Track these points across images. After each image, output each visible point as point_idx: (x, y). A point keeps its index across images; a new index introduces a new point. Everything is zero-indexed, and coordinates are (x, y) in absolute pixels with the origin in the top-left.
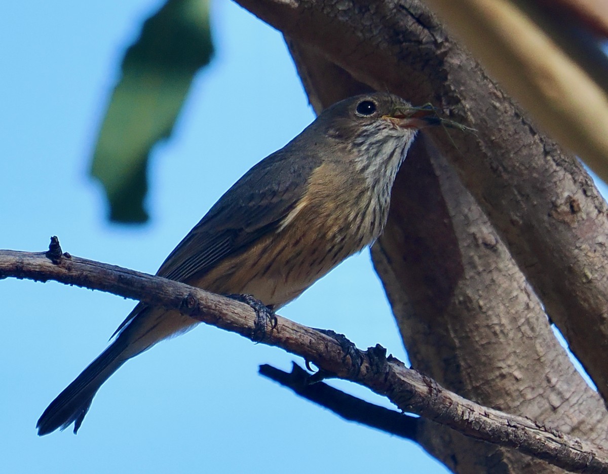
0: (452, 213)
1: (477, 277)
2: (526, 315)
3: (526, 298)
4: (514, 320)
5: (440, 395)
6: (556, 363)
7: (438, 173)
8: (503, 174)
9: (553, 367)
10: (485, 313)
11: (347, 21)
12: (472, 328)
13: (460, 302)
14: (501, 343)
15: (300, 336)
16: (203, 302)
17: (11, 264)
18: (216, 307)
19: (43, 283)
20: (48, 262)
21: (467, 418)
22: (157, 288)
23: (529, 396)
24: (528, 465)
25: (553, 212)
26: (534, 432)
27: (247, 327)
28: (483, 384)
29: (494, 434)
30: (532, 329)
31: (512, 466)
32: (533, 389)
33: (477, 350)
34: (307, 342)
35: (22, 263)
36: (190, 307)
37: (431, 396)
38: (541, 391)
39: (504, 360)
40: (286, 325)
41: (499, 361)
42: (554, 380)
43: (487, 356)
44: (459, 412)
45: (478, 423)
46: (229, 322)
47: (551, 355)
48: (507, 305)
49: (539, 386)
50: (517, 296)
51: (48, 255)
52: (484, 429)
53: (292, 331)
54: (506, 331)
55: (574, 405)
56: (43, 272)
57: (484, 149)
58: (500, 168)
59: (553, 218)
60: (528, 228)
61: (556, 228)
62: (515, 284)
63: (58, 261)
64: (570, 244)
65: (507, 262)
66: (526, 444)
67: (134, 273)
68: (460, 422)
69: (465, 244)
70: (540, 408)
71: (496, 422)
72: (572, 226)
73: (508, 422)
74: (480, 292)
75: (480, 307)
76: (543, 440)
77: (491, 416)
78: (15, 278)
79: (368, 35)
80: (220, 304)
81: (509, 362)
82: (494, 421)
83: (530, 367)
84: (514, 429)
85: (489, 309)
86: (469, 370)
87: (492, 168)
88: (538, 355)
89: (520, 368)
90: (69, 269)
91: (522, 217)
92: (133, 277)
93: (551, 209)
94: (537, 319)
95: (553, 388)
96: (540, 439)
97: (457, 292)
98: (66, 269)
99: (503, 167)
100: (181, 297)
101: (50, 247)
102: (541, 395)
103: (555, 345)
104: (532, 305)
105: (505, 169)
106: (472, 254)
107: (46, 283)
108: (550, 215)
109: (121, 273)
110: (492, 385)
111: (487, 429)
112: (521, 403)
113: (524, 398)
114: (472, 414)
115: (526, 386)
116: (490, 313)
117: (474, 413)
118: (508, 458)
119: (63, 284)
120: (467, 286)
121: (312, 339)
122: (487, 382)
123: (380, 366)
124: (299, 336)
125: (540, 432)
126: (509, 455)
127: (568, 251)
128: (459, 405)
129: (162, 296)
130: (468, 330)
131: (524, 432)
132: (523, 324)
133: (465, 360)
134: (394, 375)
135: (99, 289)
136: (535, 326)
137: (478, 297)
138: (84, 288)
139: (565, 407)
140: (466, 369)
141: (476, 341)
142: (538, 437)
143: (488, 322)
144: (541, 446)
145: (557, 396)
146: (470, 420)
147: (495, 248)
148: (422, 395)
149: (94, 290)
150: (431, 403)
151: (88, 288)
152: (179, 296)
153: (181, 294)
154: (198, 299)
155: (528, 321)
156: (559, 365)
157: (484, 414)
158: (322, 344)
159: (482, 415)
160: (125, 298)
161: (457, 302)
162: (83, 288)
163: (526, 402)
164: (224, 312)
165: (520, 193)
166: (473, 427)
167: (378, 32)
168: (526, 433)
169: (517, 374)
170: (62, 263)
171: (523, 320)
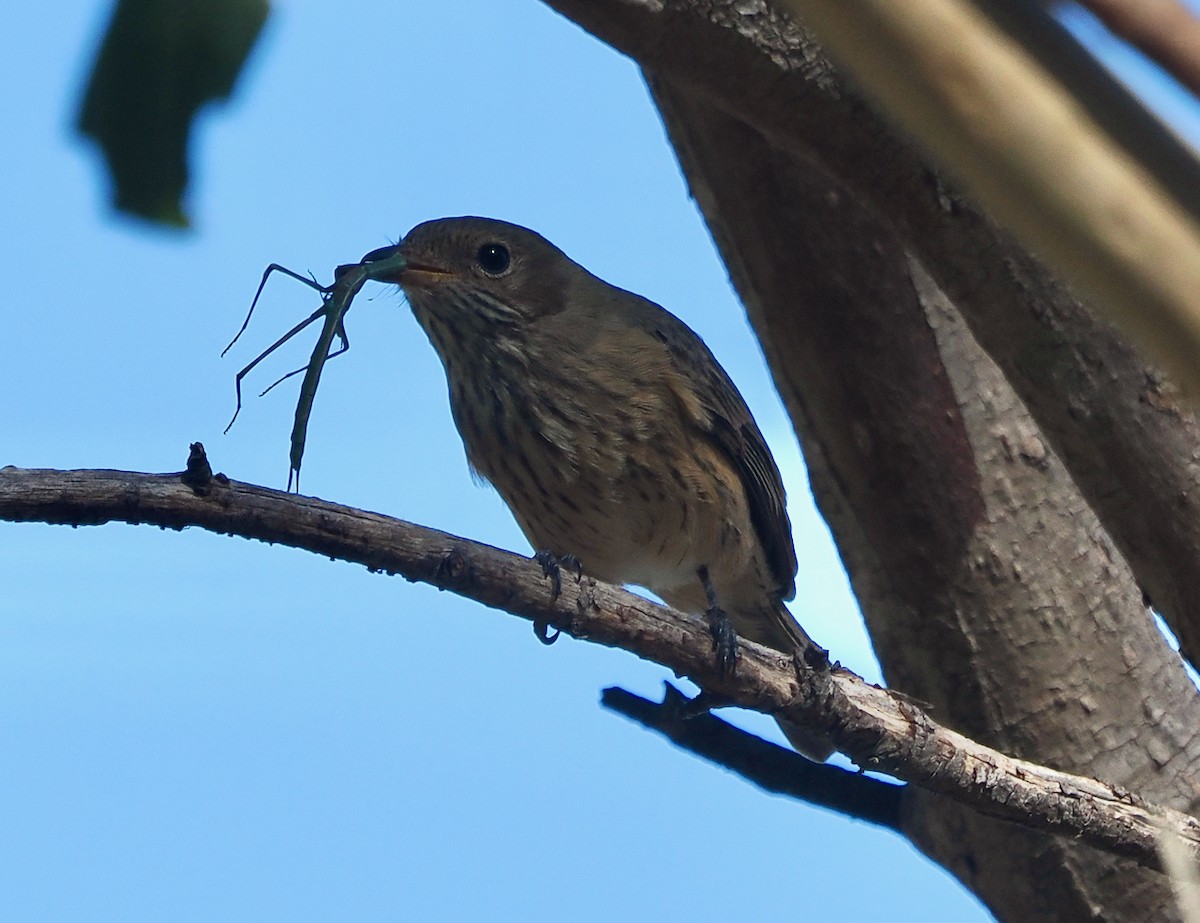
0: (962, 398)
1: (1010, 519)
2: (1104, 590)
3: (1103, 559)
4: (1081, 598)
5: (930, 736)
6: (1160, 681)
7: (934, 323)
8: (1053, 322)
9: (1155, 688)
10: (1025, 586)
11: (756, 35)
12: (1001, 614)
13: (979, 567)
14: (1056, 643)
15: (665, 627)
16: (481, 565)
17: (117, 496)
18: (505, 573)
19: (176, 532)
20: (185, 492)
21: (984, 780)
22: (393, 539)
23: (1111, 743)
24: (1111, 873)
25: (1150, 394)
26: (1109, 806)
27: (563, 610)
28: (1024, 721)
29: (1034, 810)
30: (1116, 617)
31: (1081, 876)
32: (1118, 729)
33: (1011, 657)
34: (679, 639)
35: (136, 493)
36: (454, 573)
37: (914, 739)
38: (1133, 734)
39: (1061, 676)
40: (638, 607)
41: (1054, 676)
42: (1157, 713)
43: (1030, 669)
44: (967, 769)
45: (1004, 789)
46: (529, 602)
47: (1153, 665)
48: (1069, 571)
49: (1131, 724)
50: (1086, 555)
51: (185, 477)
52: (1016, 800)
53: (648, 619)
54: (1065, 621)
55: (1195, 759)
56: (177, 510)
57: (1018, 277)
58: (1049, 312)
59: (1150, 404)
60: (1102, 424)
61: (1155, 425)
62: (1082, 532)
63: (205, 489)
64: (1182, 454)
65: (1067, 491)
66: (1096, 829)
67: (349, 510)
68: (970, 787)
69: (988, 457)
70: (1130, 764)
71: (1038, 788)
72: (1185, 420)
73: (1061, 787)
74: (1017, 548)
75: (1017, 576)
76: (1127, 820)
77: (1029, 777)
78: (125, 523)
79: (795, 62)
80: (513, 569)
81: (1072, 680)
82: (1034, 786)
83: (1113, 689)
84: (1072, 800)
85: (1032, 579)
86: (996, 696)
87: (1033, 310)
88: (1128, 667)
89: (1092, 689)
90: (226, 504)
91: (1089, 404)
92: (346, 519)
93: (1145, 388)
94: (1125, 598)
95: (1156, 726)
96: (1121, 820)
97: (972, 547)
98: (221, 504)
99: (1054, 309)
100: (438, 555)
101: (190, 462)
102: (1133, 741)
103: (1158, 647)
104: (1114, 571)
105: (1058, 314)
106: (1000, 474)
107: (182, 531)
108: (1142, 400)
109: (325, 512)
110: (1040, 723)
111: (1022, 801)
112: (1096, 757)
113: (1102, 746)
114: (993, 772)
115: (1105, 723)
116: (1035, 586)
117: (996, 771)
118: (1072, 861)
119: (215, 534)
120: (992, 536)
121: (688, 633)
122: (1031, 717)
123: (817, 683)
124: (662, 627)
125: (1122, 806)
126: (1074, 854)
127: (1177, 465)
128: (968, 757)
129: (402, 554)
130: (993, 619)
131: (1090, 807)
132: (1098, 608)
133: (989, 677)
134: (844, 701)
135: (283, 542)
136: (1121, 611)
137: (1011, 557)
138: (255, 541)
139: (1180, 763)
140: (990, 693)
141: (1011, 641)
142: (1117, 815)
143: (1031, 604)
144: (1123, 831)
145: (1163, 742)
146: (989, 783)
147: (1044, 464)
148: (897, 738)
149: (274, 545)
150: (914, 752)
151: (262, 541)
152: (435, 555)
153: (438, 549)
154: (471, 559)
155: (1107, 602)
156: (1167, 683)
157: (1015, 773)
158: (706, 643)
159: (1012, 774)
160: (332, 559)
161: (972, 566)
162: (252, 540)
163: (1104, 753)
164: (521, 582)
165: (1086, 359)
166: (993, 798)
167: (814, 56)
168: (1094, 807)
169: (1087, 701)
170: (212, 492)
171: (1097, 600)
